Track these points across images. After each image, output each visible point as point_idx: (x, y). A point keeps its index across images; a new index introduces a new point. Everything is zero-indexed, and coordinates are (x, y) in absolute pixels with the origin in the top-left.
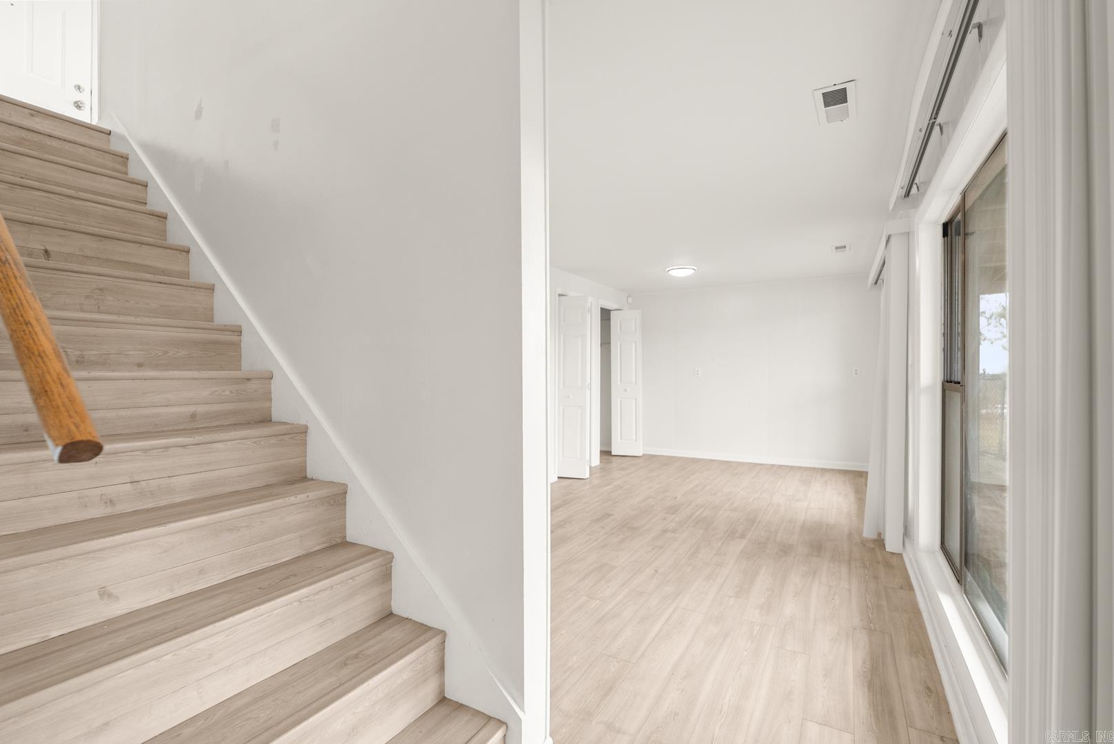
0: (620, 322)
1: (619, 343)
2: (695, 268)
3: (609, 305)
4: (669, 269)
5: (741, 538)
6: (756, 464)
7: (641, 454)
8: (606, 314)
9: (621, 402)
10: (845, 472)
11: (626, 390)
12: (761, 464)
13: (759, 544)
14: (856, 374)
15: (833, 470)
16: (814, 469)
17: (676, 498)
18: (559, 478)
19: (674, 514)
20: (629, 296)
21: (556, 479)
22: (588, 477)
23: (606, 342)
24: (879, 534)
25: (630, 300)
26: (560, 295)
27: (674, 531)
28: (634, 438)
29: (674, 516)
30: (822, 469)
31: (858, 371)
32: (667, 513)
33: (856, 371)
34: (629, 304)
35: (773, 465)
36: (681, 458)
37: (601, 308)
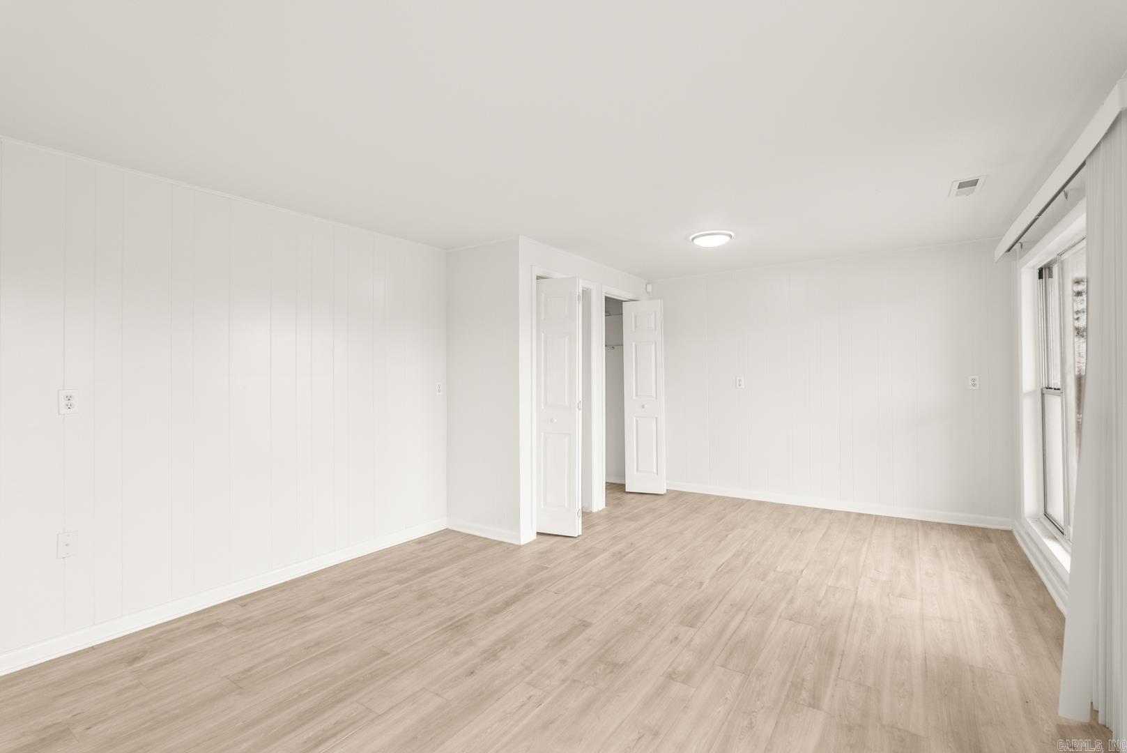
0: (636, 317)
1: (634, 344)
2: (733, 234)
3: (617, 294)
4: (695, 235)
5: (810, 706)
6: (824, 511)
7: (663, 491)
8: (614, 307)
9: (637, 422)
10: (960, 530)
11: (643, 407)
12: (831, 512)
13: (850, 729)
14: (974, 385)
15: (939, 524)
16: (910, 522)
17: (701, 584)
18: (538, 534)
19: (692, 626)
20: (648, 283)
21: (534, 537)
22: (580, 533)
23: (615, 342)
24: (1094, 713)
25: (650, 287)
26: (538, 278)
27: (687, 678)
28: (655, 470)
29: (692, 631)
30: (924, 523)
31: (977, 382)
32: (681, 623)
33: (974, 380)
34: (648, 293)
35: (848, 514)
36: (719, 498)
37: (607, 298)
